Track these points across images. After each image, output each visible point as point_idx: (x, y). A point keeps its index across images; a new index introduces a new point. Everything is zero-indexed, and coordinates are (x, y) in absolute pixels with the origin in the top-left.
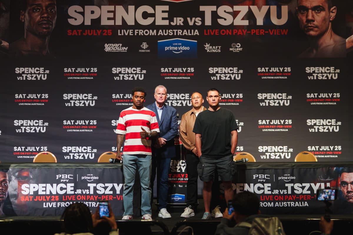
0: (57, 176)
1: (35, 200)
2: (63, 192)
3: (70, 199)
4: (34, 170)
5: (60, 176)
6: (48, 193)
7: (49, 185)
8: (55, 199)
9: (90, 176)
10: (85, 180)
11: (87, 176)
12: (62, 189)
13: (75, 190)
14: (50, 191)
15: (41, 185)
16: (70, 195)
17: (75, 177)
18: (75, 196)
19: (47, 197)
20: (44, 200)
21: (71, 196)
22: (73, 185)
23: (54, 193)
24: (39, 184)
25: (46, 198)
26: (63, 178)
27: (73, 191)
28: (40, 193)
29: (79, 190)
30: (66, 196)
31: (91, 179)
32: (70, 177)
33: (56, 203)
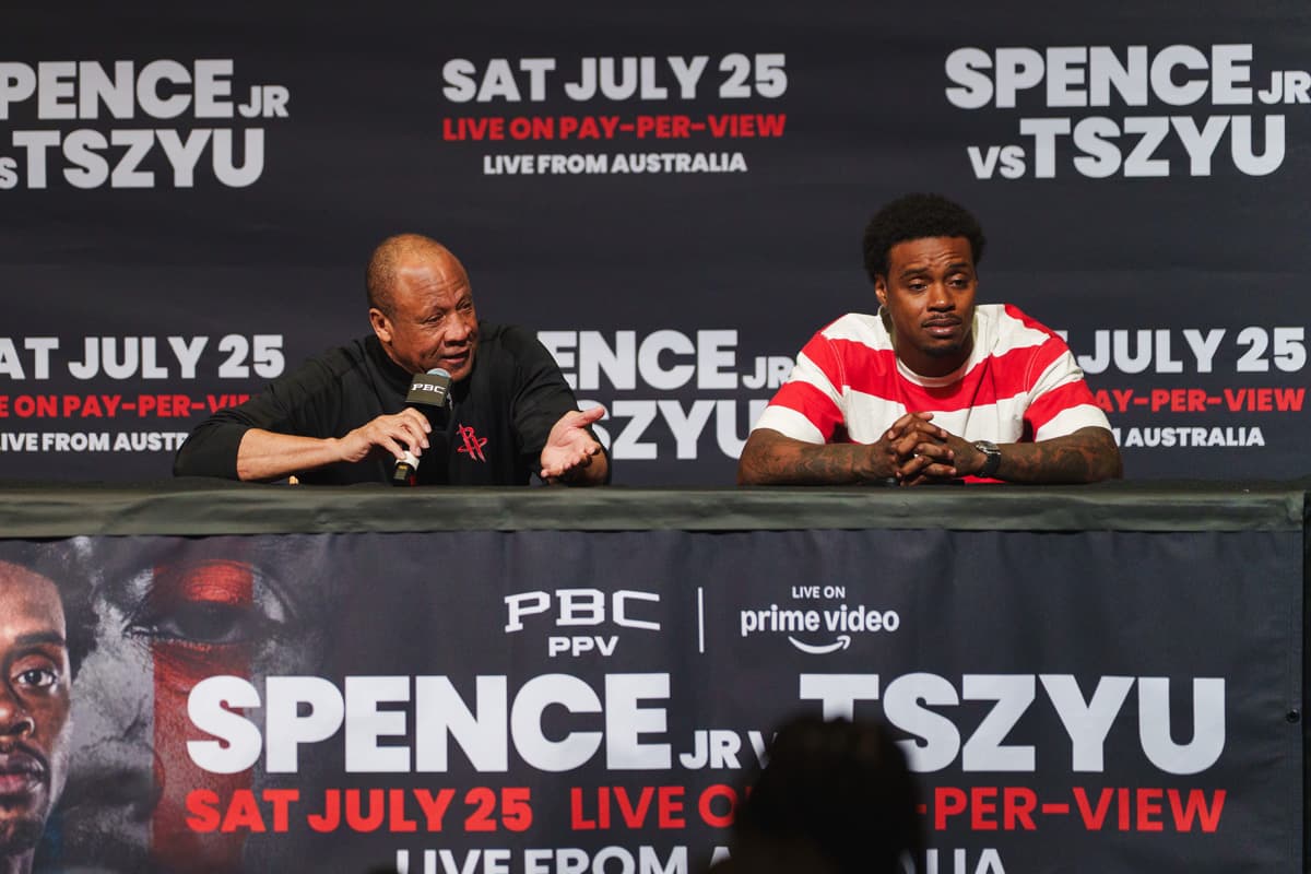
0: (512, 601)
1: (315, 822)
2: (573, 752)
3: (635, 821)
4: (299, 549)
5: (535, 602)
6: (433, 759)
7: (436, 692)
8: (497, 814)
9: (820, 605)
10: (771, 640)
11: (788, 604)
12: (557, 722)
13: (678, 737)
14: (453, 747)
15: (367, 690)
16: (635, 780)
17: (676, 613)
18: (679, 790)
19: (423, 795)
20: (399, 824)
21: (648, 793)
22: (658, 685)
23: (488, 757)
24: (350, 681)
25: (413, 810)
26: (565, 619)
27: (667, 748)
28: (362, 757)
29: (718, 736)
30: (604, 792)
31: (832, 627)
32: (632, 609)
33: (505, 854)
